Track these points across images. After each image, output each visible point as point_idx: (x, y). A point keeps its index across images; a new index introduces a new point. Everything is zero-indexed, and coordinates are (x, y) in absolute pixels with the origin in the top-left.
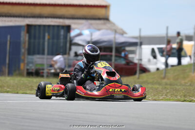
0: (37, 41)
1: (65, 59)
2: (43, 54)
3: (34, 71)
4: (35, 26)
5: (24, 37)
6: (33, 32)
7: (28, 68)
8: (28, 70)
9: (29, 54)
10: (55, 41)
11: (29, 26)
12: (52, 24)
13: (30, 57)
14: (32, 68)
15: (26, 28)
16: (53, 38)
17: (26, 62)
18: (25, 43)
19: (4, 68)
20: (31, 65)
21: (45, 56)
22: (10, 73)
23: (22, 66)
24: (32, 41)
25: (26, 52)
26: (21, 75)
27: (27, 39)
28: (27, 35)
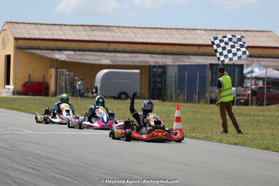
6: (214, 69)
7: (211, 96)
8: (210, 98)
9: (212, 86)
11: (211, 65)
13: (212, 88)
15: (209, 66)
17: (209, 92)
18: (208, 77)
19: (195, 96)
20: (213, 94)
23: (207, 94)
24: (214, 76)
25: (210, 85)
26: (207, 103)
27: (210, 74)
28: (210, 71)
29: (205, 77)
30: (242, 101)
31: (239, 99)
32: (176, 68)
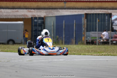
0: (92, 23)
1: (109, 34)
2: (96, 31)
3: (90, 41)
4: (90, 14)
5: (84, 21)
6: (89, 18)
7: (87, 39)
8: (87, 40)
9: (87, 31)
10: (103, 23)
11: (86, 14)
12: (101, 13)
13: (88, 33)
14: (89, 39)
15: (85, 16)
16: (101, 21)
17: (85, 36)
19: (72, 40)
20: (88, 38)
21: (97, 32)
22: (76, 43)
23: (83, 38)
24: (89, 23)
25: (86, 30)
26: (83, 44)
27: (86, 22)
28: (86, 20)
29: (81, 24)
30: (114, 42)
31: (111, 41)
32: (54, 19)
